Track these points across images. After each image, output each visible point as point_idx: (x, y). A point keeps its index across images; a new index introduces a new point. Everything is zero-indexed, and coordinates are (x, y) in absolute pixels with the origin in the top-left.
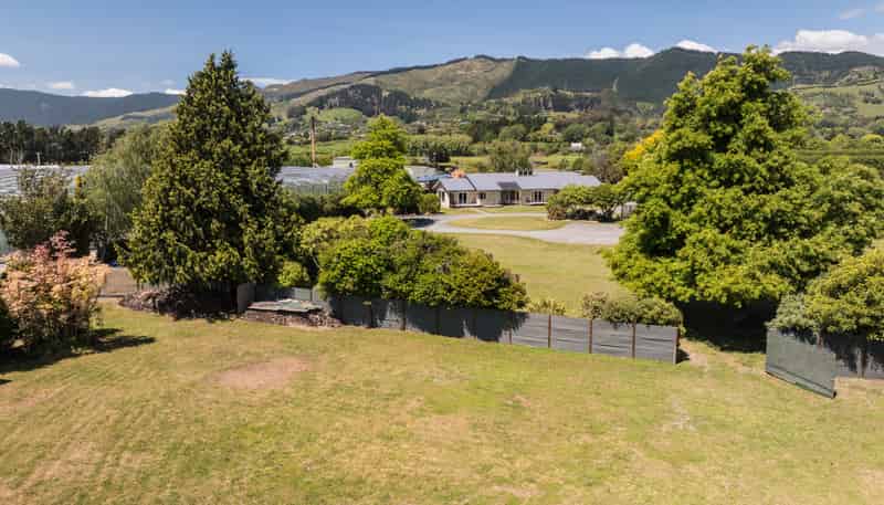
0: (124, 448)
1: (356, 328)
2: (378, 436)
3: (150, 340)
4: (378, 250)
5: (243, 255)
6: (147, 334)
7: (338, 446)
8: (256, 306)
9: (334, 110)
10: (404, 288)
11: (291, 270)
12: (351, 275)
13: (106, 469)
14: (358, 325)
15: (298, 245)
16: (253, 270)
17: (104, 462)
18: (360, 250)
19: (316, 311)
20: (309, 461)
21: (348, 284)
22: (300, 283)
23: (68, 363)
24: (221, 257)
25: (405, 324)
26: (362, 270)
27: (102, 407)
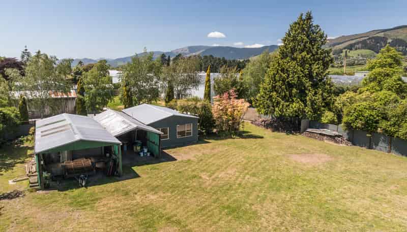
0: (248, 174)
1: (361, 148)
2: (369, 197)
3: (262, 138)
4: (379, 108)
5: (306, 106)
6: (260, 135)
7: (345, 196)
8: (309, 130)
9: (358, 50)
10: (393, 129)
11: (328, 116)
12: (361, 120)
13: (240, 179)
14: (362, 147)
15: (333, 103)
16: (309, 113)
17: (240, 176)
18: (367, 107)
19: (339, 136)
20: (329, 198)
21: (359, 124)
22: (332, 122)
23: (230, 140)
24: (295, 106)
25: (391, 149)
26: (367, 117)
27: (241, 157)
